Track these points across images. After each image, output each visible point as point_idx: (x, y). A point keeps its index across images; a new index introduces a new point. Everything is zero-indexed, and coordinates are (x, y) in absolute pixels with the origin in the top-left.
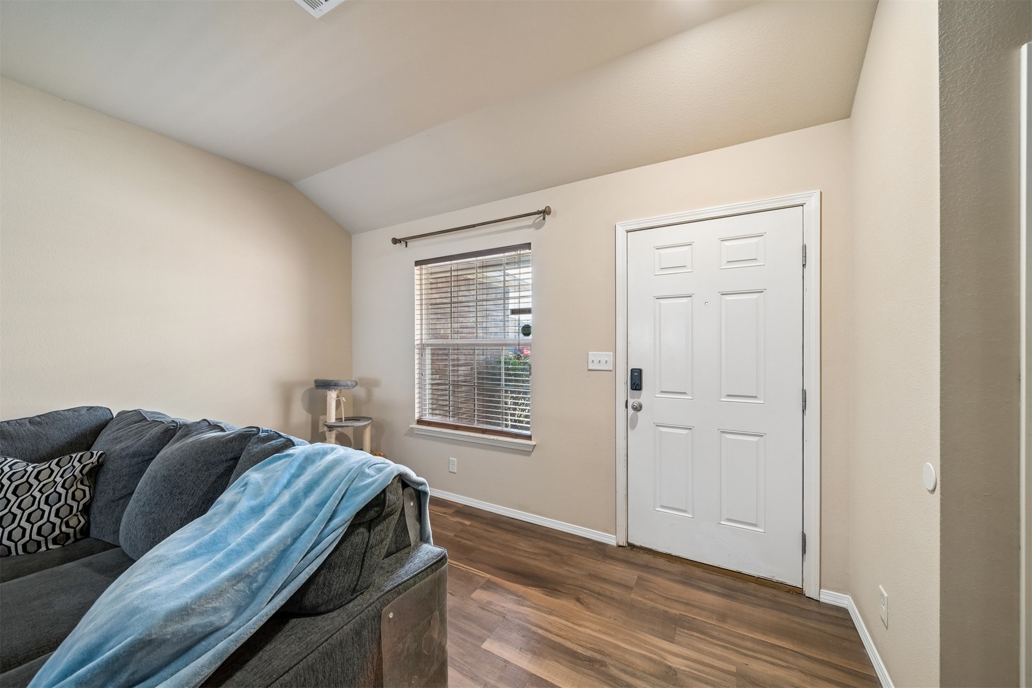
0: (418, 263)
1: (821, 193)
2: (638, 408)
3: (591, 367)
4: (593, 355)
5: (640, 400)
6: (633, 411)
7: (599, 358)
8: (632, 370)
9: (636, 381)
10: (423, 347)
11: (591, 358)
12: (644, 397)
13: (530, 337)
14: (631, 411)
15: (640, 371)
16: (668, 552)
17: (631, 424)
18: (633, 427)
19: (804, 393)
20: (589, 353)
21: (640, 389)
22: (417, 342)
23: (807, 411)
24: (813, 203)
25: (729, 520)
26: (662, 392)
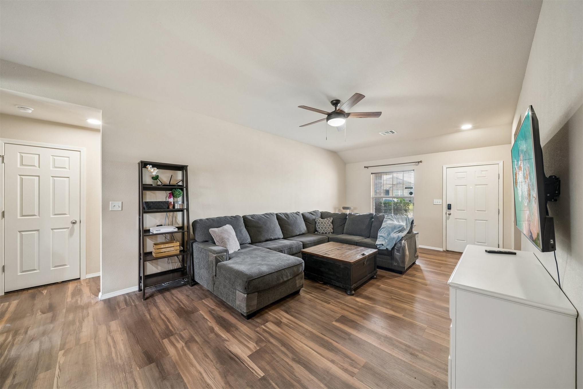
0: (372, 174)
1: (503, 161)
2: (450, 214)
3: (434, 203)
4: (435, 200)
5: (450, 212)
6: (448, 215)
7: (437, 201)
8: (448, 204)
9: (449, 207)
10: (373, 198)
11: (434, 201)
12: (452, 211)
13: (413, 195)
14: (447, 215)
15: (451, 205)
16: (459, 251)
17: (447, 219)
18: (448, 219)
19: (499, 210)
20: (434, 200)
21: (451, 209)
22: (371, 197)
23: (499, 214)
24: (501, 164)
25: (477, 242)
26: (457, 210)
